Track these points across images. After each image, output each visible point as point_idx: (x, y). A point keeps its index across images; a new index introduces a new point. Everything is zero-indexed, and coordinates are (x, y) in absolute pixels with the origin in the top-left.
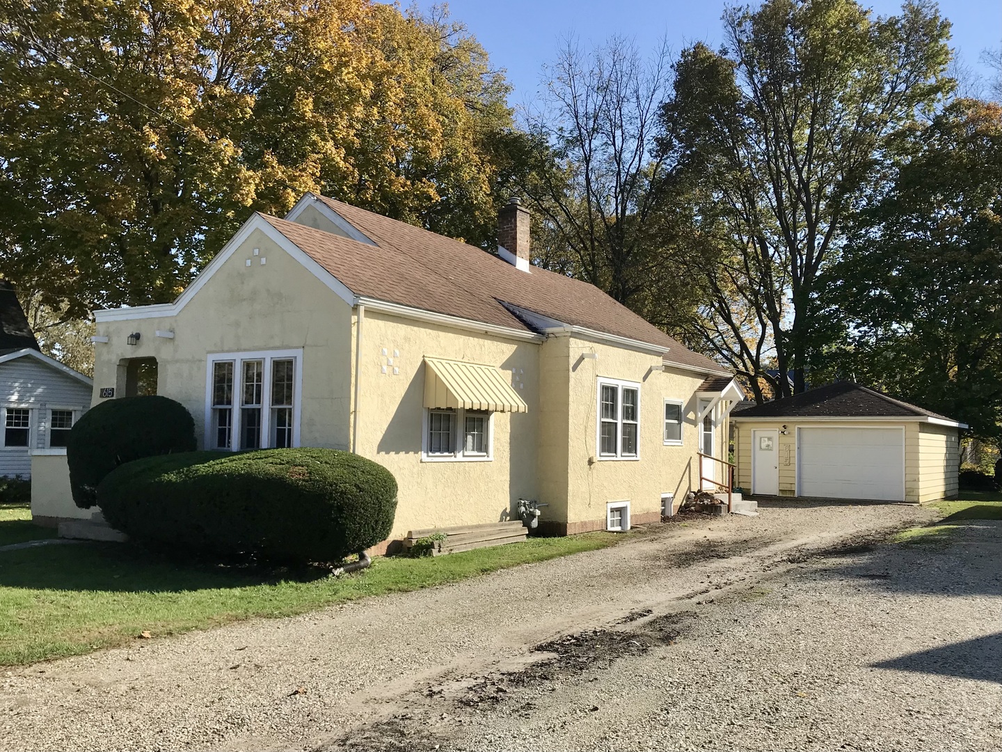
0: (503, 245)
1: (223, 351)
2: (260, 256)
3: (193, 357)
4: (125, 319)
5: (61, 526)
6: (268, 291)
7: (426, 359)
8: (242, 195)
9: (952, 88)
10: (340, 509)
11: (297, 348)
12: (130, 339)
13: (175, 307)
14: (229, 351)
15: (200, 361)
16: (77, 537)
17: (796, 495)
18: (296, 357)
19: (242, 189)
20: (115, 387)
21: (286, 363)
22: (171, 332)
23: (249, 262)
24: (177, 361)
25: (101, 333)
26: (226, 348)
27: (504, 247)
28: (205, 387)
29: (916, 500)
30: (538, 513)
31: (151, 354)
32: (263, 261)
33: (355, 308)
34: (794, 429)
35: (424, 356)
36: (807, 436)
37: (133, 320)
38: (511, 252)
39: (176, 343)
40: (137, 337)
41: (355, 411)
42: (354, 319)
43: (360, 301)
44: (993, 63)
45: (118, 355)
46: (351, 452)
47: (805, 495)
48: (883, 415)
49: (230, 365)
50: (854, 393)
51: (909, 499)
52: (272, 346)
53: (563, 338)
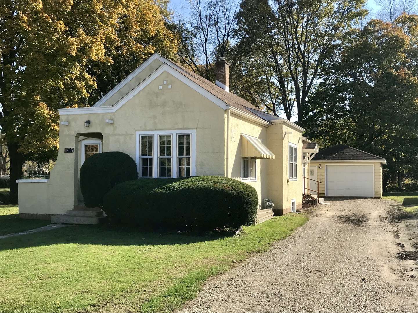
0: (218, 80)
1: (146, 130)
2: (168, 84)
3: (126, 132)
4: (80, 113)
5: (53, 217)
6: (173, 101)
7: (242, 134)
8: (71, 50)
9: (367, 14)
10: (247, 203)
11: (192, 129)
12: (86, 123)
13: (113, 108)
14: (150, 130)
15: (131, 135)
16: (65, 223)
17: (325, 196)
18: (192, 134)
19: (71, 47)
20: (74, 147)
21: (185, 137)
22: (111, 120)
23: (161, 87)
24: (116, 135)
25: (64, 120)
26: (148, 129)
27: (219, 81)
28: (135, 148)
29: (379, 196)
30: (273, 205)
31: (99, 131)
32: (170, 87)
33: (226, 111)
34: (324, 166)
35: (241, 133)
36: (330, 169)
37: (86, 114)
38: (223, 83)
39: (115, 126)
40: (88, 122)
41: (227, 159)
42: (226, 116)
43: (230, 107)
44: (380, 4)
45: (75, 131)
46: (225, 176)
47: (329, 195)
48: (365, 159)
49: (151, 137)
50: (348, 149)
51: (377, 196)
52: (177, 128)
53: (279, 125)
